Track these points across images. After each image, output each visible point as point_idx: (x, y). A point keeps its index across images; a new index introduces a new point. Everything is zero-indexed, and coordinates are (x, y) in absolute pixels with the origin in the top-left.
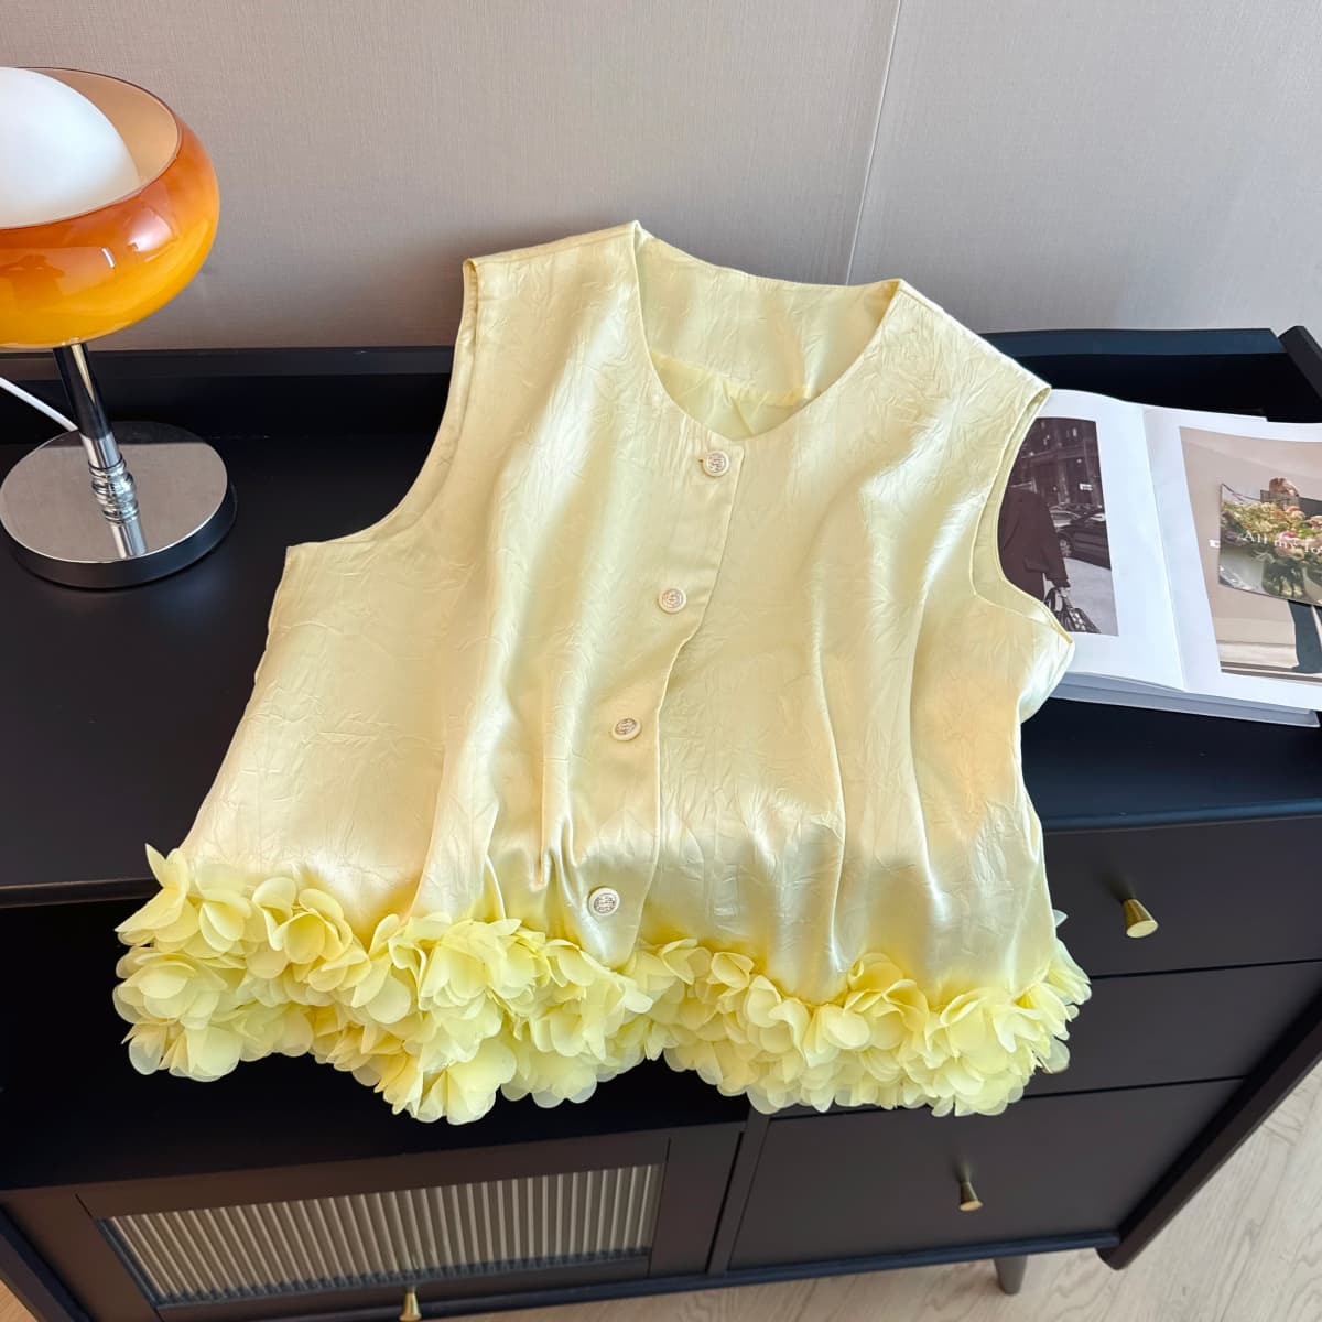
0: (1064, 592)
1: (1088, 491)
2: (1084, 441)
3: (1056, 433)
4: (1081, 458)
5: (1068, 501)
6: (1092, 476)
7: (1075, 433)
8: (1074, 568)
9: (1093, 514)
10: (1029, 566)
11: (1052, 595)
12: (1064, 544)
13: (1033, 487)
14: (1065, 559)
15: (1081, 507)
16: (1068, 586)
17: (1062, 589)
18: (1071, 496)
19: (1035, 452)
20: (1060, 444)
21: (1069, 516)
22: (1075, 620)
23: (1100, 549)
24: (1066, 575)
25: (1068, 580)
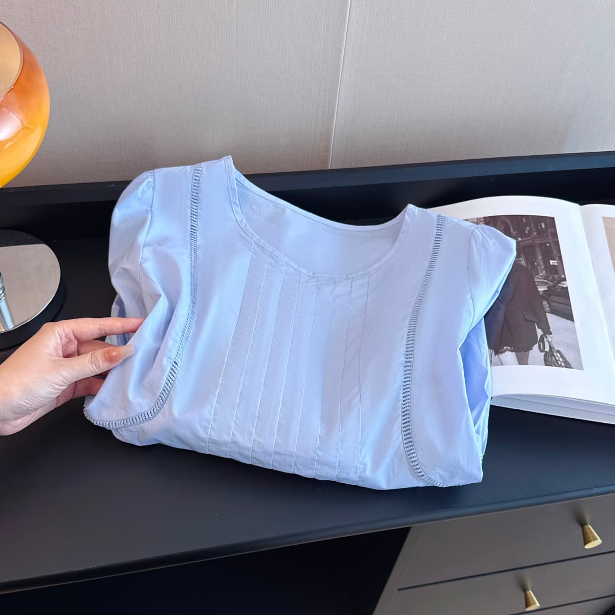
0: (549, 338)
1: (555, 266)
2: (549, 230)
3: (532, 226)
5: (544, 272)
6: (556, 255)
7: (543, 224)
8: (553, 320)
9: (559, 282)
11: (542, 339)
13: (523, 263)
14: (547, 314)
16: (551, 334)
17: (547, 335)
18: (546, 269)
19: (522, 238)
20: (535, 233)
21: (546, 283)
22: (557, 359)
23: (567, 307)
24: (549, 326)
25: (551, 330)
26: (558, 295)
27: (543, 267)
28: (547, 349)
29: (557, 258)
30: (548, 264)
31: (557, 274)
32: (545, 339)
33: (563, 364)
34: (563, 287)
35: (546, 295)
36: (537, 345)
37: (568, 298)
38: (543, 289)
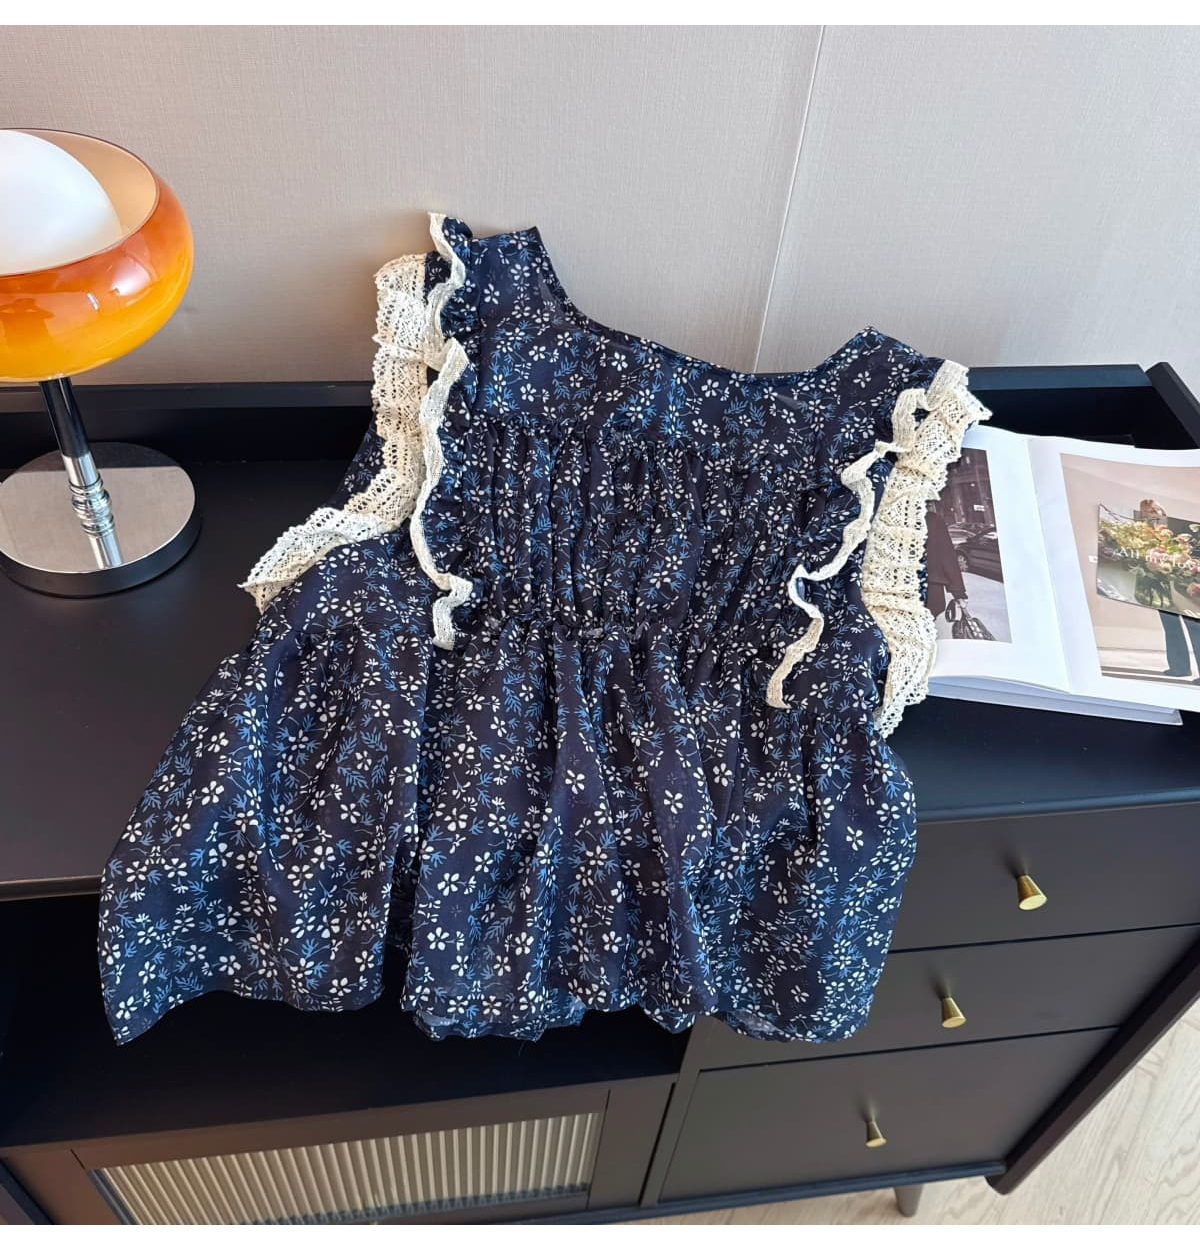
0: (963, 603)
1: (981, 512)
2: (977, 467)
4: (974, 483)
5: (964, 520)
6: (984, 498)
7: (968, 460)
9: (986, 532)
14: (963, 573)
15: (976, 526)
16: (967, 598)
17: (961, 600)
18: (967, 515)
21: (965, 534)
22: (973, 628)
23: (993, 564)
24: (964, 587)
25: (967, 593)
26: (982, 549)
27: (962, 513)
28: (958, 617)
29: (985, 502)
30: (970, 509)
31: (984, 522)
32: (957, 605)
33: (981, 635)
34: (990, 540)
35: (964, 549)
36: (943, 615)
37: (998, 552)
38: (959, 542)
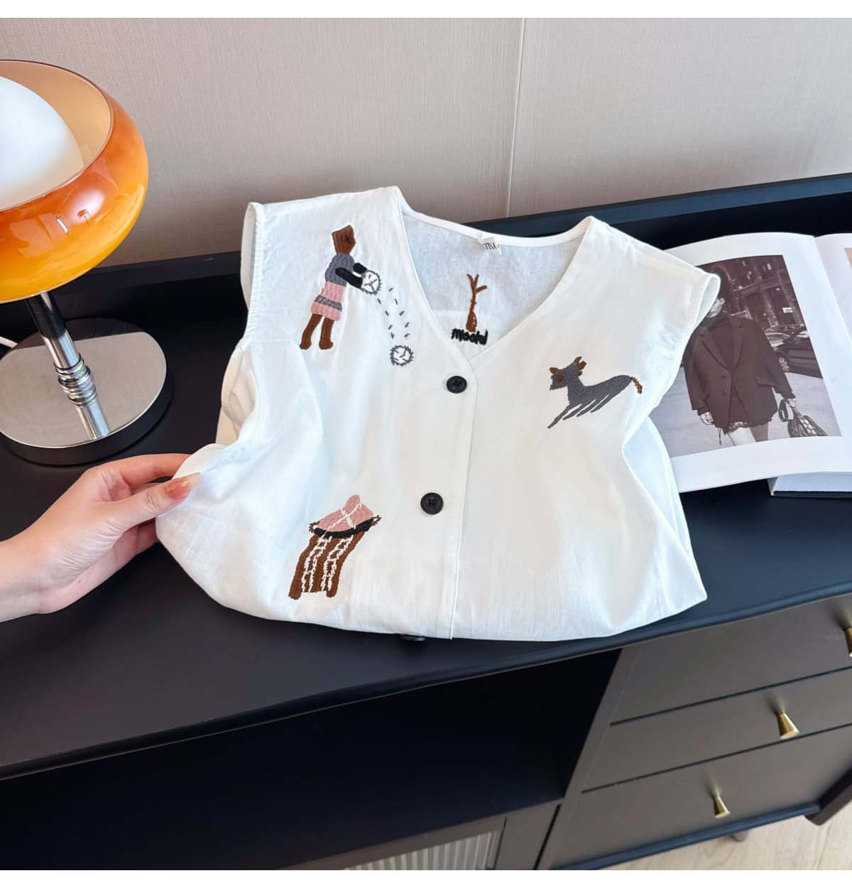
0: (792, 403)
1: (790, 314)
2: (778, 272)
4: (778, 287)
5: (777, 323)
6: (790, 300)
7: (770, 268)
8: (795, 380)
9: (798, 332)
10: (760, 383)
11: (783, 406)
12: (782, 361)
13: (748, 315)
14: (786, 374)
15: (789, 328)
16: (794, 397)
17: (789, 400)
18: (779, 319)
19: (743, 286)
20: (760, 277)
22: (806, 426)
23: (811, 362)
24: (789, 387)
25: (793, 392)
26: (798, 348)
28: (791, 417)
29: (791, 304)
30: (780, 313)
31: (794, 323)
33: (814, 432)
34: (803, 339)
35: (784, 350)
36: (777, 414)
37: (812, 350)
38: (779, 344)
